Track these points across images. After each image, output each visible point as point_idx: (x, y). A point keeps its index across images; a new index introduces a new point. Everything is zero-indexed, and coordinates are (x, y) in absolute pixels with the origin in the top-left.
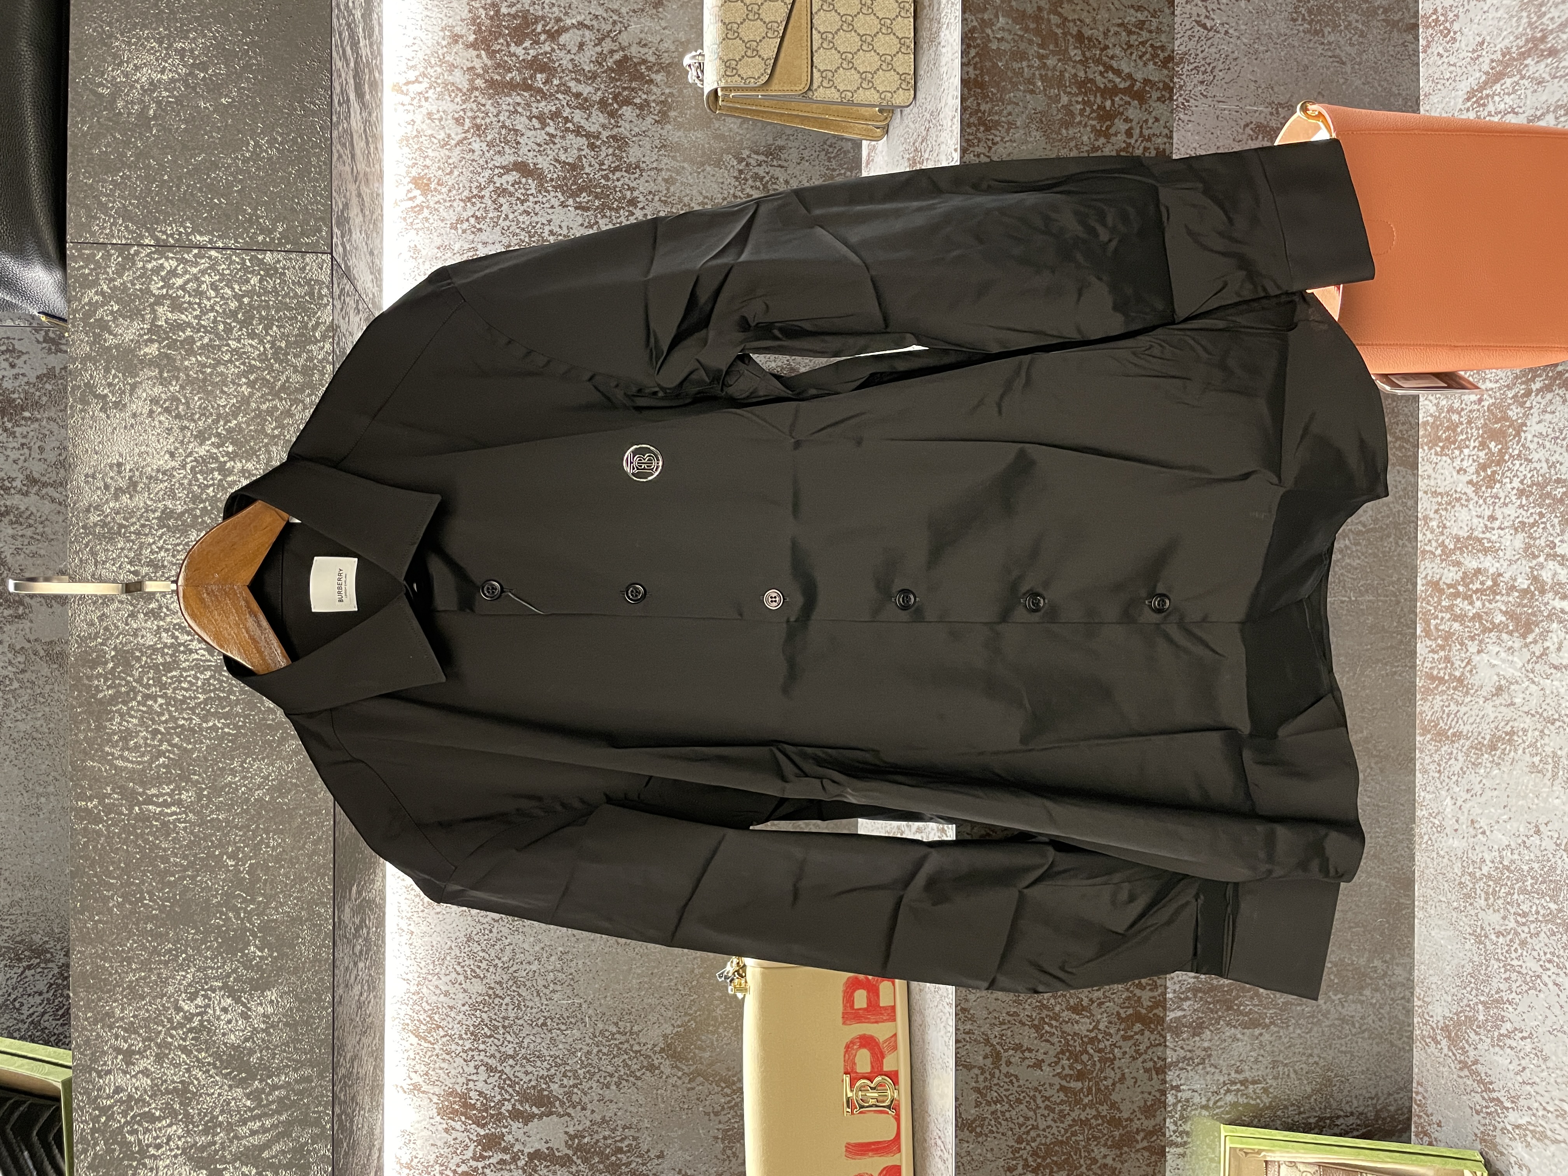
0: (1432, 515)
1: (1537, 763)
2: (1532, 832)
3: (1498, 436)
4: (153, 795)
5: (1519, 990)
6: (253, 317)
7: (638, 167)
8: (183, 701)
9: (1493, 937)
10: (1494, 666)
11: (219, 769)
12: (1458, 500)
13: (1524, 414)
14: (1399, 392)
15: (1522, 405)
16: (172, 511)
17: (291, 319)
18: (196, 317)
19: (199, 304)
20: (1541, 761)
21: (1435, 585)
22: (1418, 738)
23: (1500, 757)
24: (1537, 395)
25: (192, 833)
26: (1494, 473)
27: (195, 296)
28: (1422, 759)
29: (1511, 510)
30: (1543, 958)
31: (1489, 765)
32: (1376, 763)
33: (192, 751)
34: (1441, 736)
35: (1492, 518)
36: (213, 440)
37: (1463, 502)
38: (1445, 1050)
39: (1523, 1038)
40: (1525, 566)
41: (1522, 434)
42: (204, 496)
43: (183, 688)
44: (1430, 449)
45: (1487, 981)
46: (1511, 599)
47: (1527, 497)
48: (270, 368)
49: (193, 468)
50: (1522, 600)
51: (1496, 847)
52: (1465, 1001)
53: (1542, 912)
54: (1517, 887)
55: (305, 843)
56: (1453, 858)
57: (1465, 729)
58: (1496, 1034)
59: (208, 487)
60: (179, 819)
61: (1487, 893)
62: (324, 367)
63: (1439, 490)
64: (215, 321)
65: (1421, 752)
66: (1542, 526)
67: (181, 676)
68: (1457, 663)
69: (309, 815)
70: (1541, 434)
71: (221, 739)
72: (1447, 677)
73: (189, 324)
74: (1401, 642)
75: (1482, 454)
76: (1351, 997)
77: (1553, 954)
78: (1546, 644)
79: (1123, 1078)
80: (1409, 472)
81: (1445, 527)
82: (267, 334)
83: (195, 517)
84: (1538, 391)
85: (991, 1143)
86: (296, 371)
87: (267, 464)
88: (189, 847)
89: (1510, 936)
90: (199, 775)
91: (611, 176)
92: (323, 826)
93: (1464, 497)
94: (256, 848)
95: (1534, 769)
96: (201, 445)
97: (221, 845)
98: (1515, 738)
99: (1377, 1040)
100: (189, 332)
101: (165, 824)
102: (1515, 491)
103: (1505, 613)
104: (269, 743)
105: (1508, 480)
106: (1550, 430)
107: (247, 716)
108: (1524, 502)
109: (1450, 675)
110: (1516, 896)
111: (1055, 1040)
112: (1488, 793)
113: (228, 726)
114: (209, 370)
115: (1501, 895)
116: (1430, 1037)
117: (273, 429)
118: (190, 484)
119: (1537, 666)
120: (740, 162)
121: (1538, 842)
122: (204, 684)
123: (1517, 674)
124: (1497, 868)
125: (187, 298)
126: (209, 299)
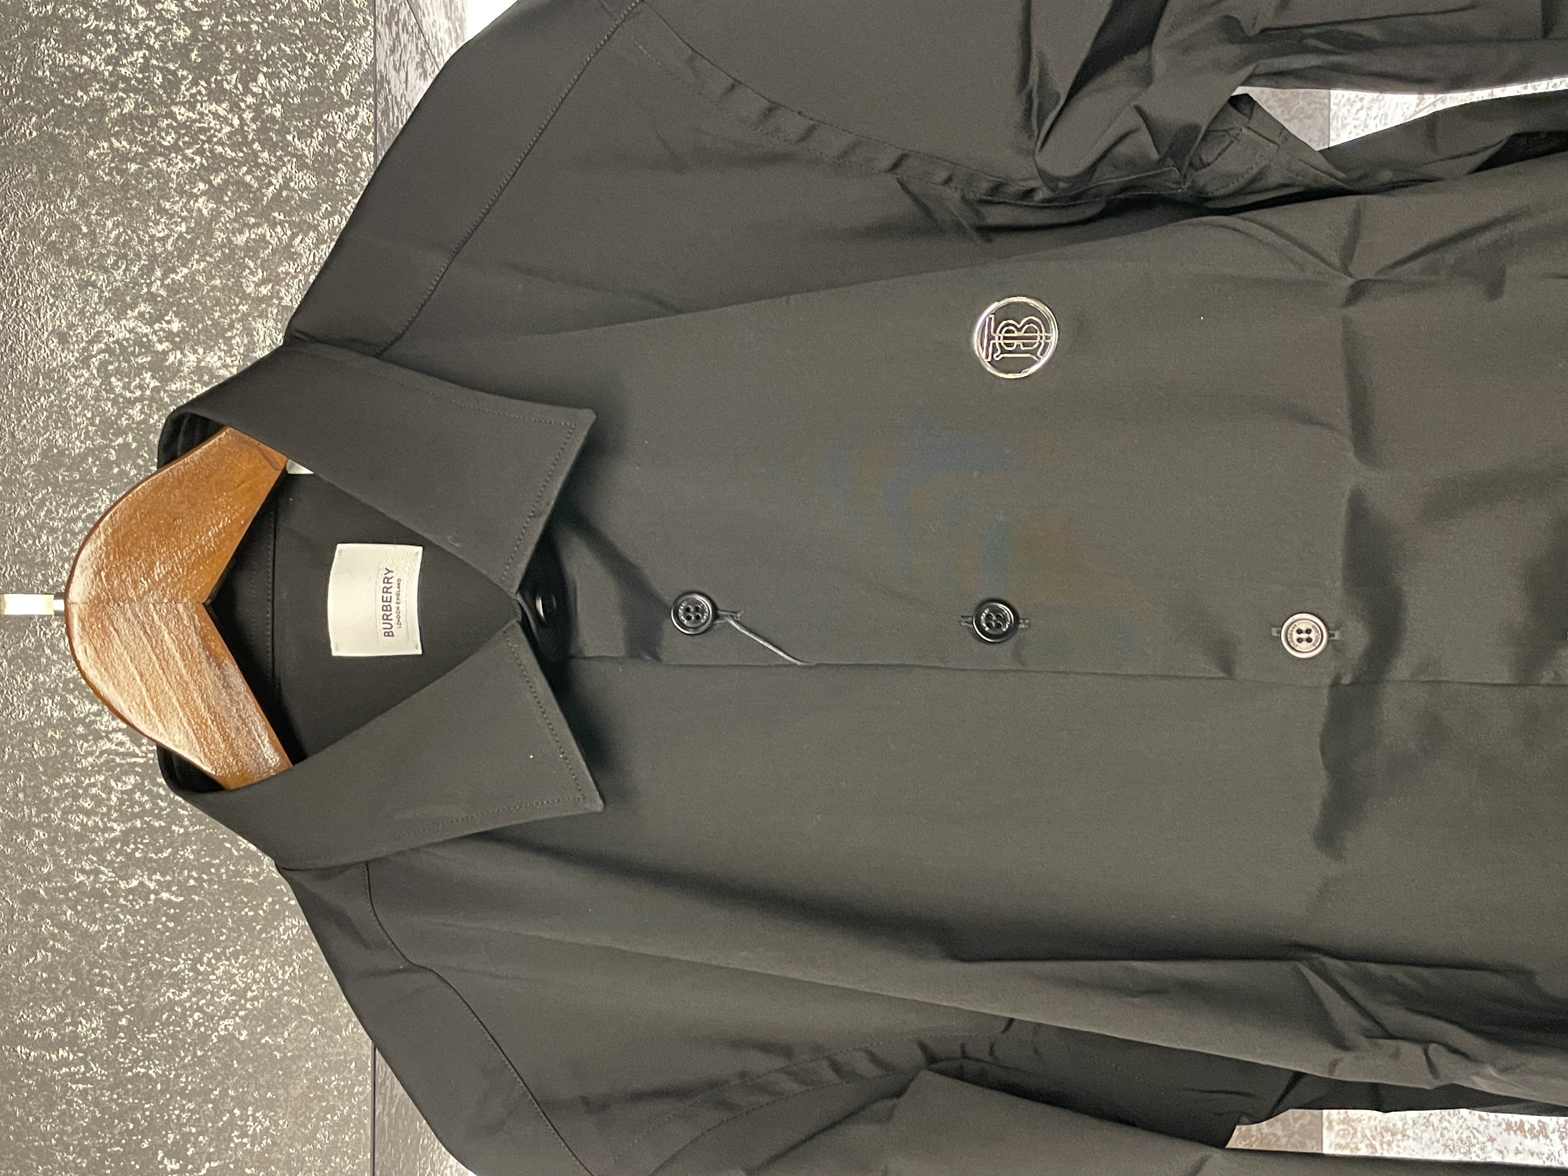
4: (23, 1026)
6: (219, 59)
8: (81, 837)
11: (150, 974)
16: (61, 453)
17: (293, 59)
18: (108, 61)
19: (115, 33)
25: (96, 1102)
27: (108, 19)
33: (96, 938)
36: (143, 307)
42: (124, 421)
43: (82, 810)
48: (252, 161)
49: (103, 364)
55: (316, 1130)
59: (131, 403)
60: (72, 1075)
62: (358, 156)
64: (145, 67)
67: (78, 784)
69: (325, 1072)
71: (154, 912)
73: (96, 75)
82: (247, 91)
83: (107, 465)
86: (302, 166)
87: (245, 356)
88: (90, 1131)
90: (112, 986)
92: (351, 1095)
94: (221, 1137)
96: (117, 319)
97: (153, 1129)
100: (95, 91)
101: (45, 1084)
104: (248, 923)
107: (204, 868)
113: (168, 887)
114: (133, 167)
117: (258, 285)
118: (97, 399)
122: (121, 802)
125: (92, 23)
126: (134, 23)
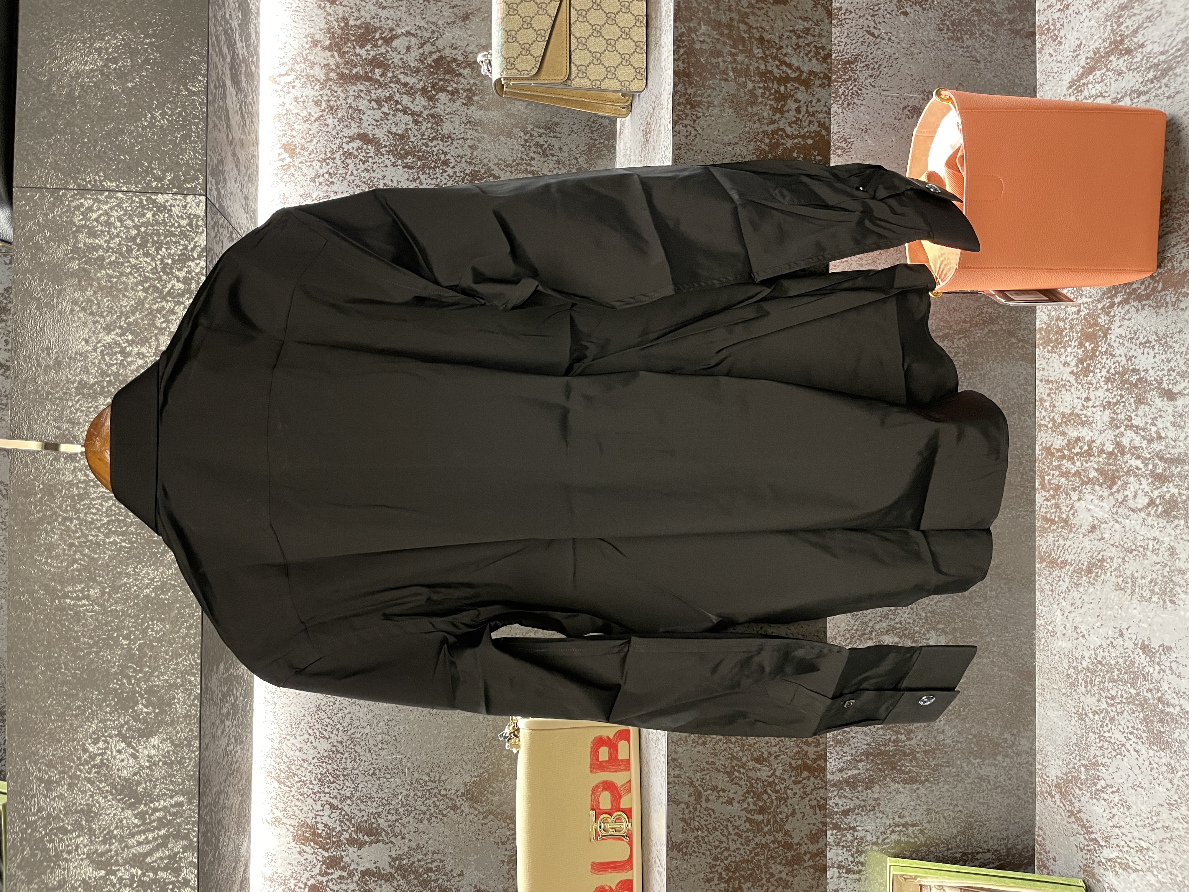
0: (1046, 398)
1: (1120, 583)
2: (1117, 635)
3: (1091, 337)
4: (69, 592)
5: (1109, 756)
6: (148, 242)
7: (449, 137)
8: (92, 523)
9: (1091, 715)
10: (1090, 510)
11: (117, 572)
12: (1064, 386)
13: (1109, 321)
14: (1012, 304)
15: (1108, 314)
16: (86, 383)
17: (175, 243)
18: (106, 241)
19: (108, 232)
20: (1123, 581)
21: (1048, 450)
22: (1037, 565)
23: (1094, 579)
24: (1118, 307)
25: (97, 620)
26: (1089, 365)
27: (106, 226)
28: (1040, 581)
29: (1100, 393)
30: (1127, 731)
31: (1086, 585)
32: (1005, 584)
33: (97, 560)
34: (1053, 564)
35: (1088, 399)
36: (117, 331)
37: (1067, 387)
38: (1058, 803)
39: (1113, 792)
40: (1110, 435)
41: (1108, 336)
42: (110, 372)
43: (92, 513)
44: (1044, 348)
45: (1087, 749)
46: (1101, 459)
47: (1112, 383)
48: (160, 279)
49: (102, 351)
50: (1109, 460)
51: (1092, 647)
52: (1072, 764)
53: (1125, 696)
54: (1107, 677)
55: (180, 629)
56: (1062, 656)
57: (1070, 558)
58: (1094, 789)
59: (112, 365)
60: (87, 610)
61: (1086, 682)
62: (199, 278)
63: (1050, 379)
64: (120, 244)
65: (1040, 575)
66: (1122, 404)
67: (91, 503)
68: (1063, 509)
69: (184, 608)
70: (1121, 335)
71: (119, 550)
72: (1057, 519)
73: (101, 247)
74: (1023, 493)
75: (1080, 351)
76: (987, 761)
77: (1133, 727)
78: (1126, 493)
79: (794, 813)
80: (1029, 365)
81: (1054, 406)
82: (158, 253)
83: (103, 387)
84: (1119, 304)
85: (694, 860)
86: (178, 281)
87: (156, 349)
88: (95, 630)
89: (1103, 715)
90: (103, 577)
91: (429, 143)
92: (194, 616)
93: (1068, 384)
94: (144, 632)
95: (1118, 587)
96: (108, 334)
97: (118, 629)
98: (1105, 564)
99: (1007, 794)
100: (101, 252)
101: (77, 613)
102: (1103, 379)
103: (1097, 470)
104: (155, 554)
105: (1098, 370)
106: (1127, 333)
107: (138, 534)
108: (1110, 387)
109: (1059, 517)
110: (1106, 684)
111: (742, 783)
112: (1086, 606)
113: (124, 541)
114: (115, 280)
115: (1096, 683)
116: (1047, 792)
117: (162, 323)
118: (99, 363)
119: (1120, 510)
120: (525, 134)
121: (1122, 643)
122: (107, 510)
123: (1106, 516)
124: (1093, 663)
125: (100, 228)
126: (116, 228)
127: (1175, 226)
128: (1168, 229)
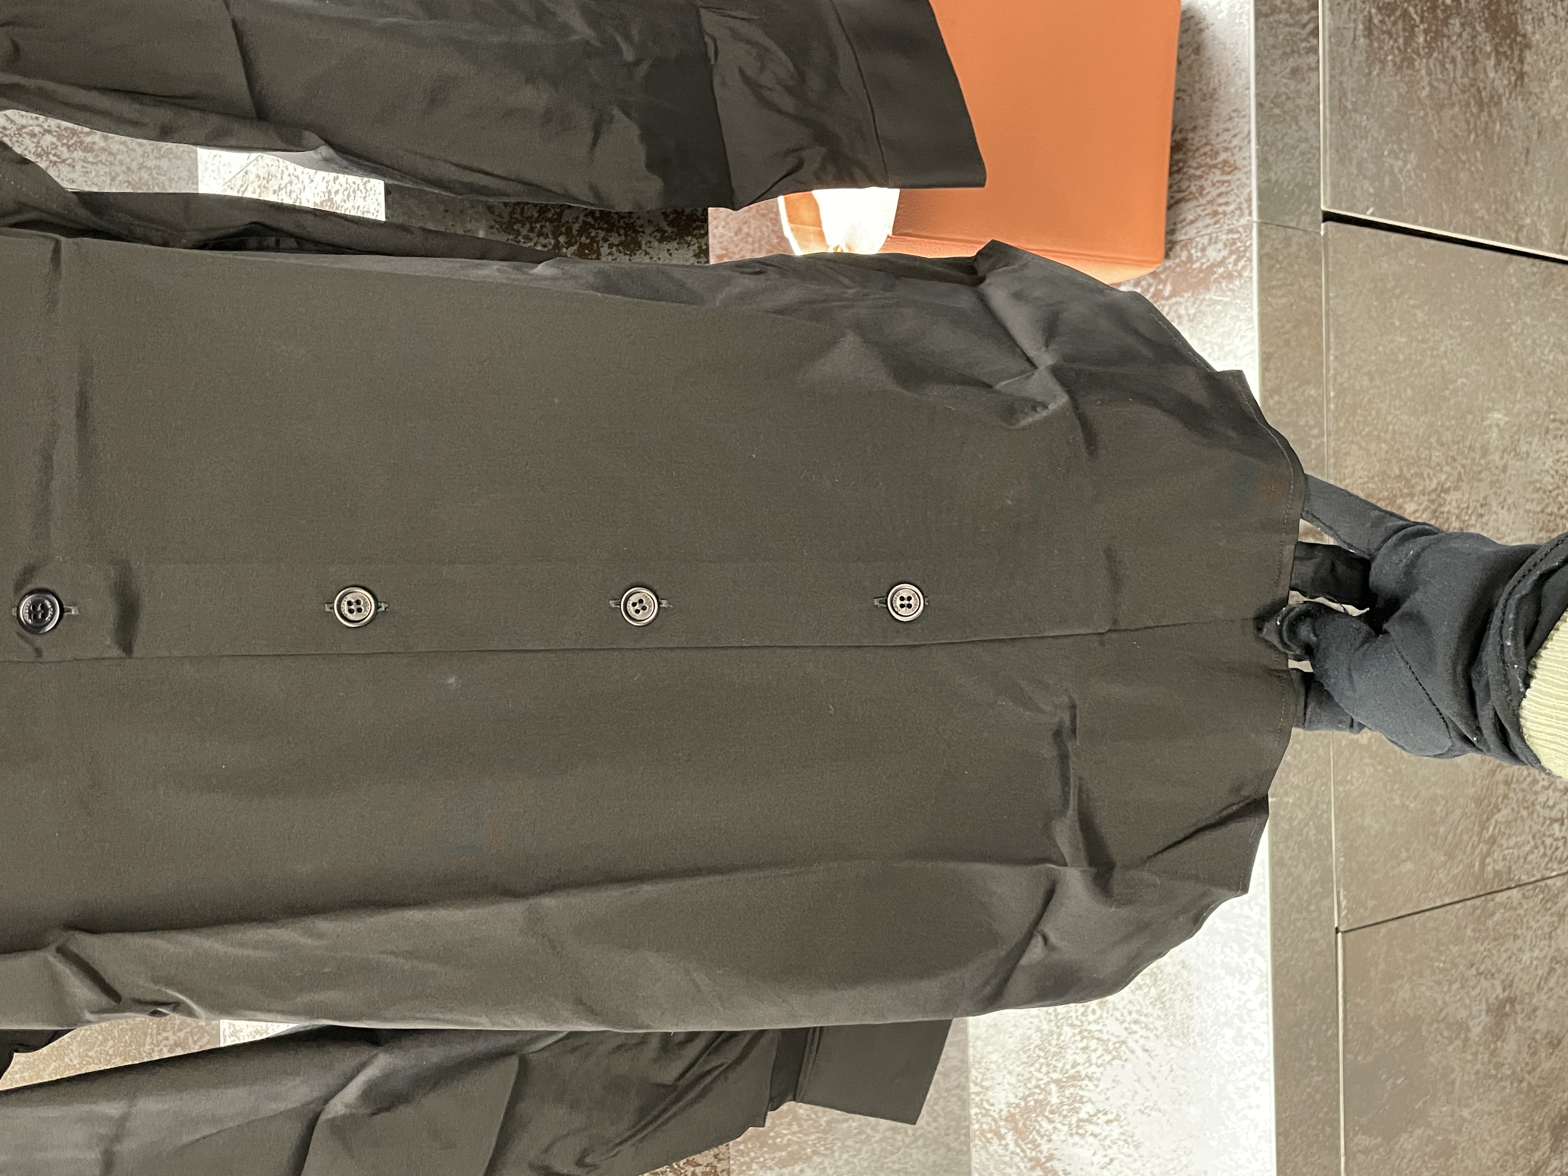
5: (1100, 1062)
30: (1128, 1019)
38: (1012, 1147)
39: (1108, 1122)
45: (1059, 1054)
52: (1034, 1082)
58: (1074, 1120)
77: (1139, 1012)
116: (991, 1131)
127: (1193, 189)
128: (1181, 195)
